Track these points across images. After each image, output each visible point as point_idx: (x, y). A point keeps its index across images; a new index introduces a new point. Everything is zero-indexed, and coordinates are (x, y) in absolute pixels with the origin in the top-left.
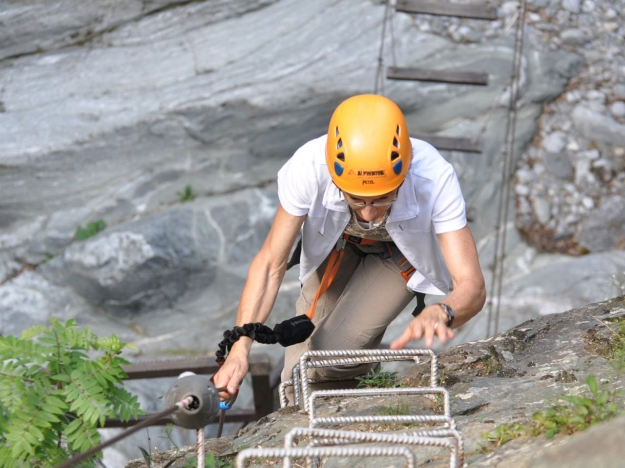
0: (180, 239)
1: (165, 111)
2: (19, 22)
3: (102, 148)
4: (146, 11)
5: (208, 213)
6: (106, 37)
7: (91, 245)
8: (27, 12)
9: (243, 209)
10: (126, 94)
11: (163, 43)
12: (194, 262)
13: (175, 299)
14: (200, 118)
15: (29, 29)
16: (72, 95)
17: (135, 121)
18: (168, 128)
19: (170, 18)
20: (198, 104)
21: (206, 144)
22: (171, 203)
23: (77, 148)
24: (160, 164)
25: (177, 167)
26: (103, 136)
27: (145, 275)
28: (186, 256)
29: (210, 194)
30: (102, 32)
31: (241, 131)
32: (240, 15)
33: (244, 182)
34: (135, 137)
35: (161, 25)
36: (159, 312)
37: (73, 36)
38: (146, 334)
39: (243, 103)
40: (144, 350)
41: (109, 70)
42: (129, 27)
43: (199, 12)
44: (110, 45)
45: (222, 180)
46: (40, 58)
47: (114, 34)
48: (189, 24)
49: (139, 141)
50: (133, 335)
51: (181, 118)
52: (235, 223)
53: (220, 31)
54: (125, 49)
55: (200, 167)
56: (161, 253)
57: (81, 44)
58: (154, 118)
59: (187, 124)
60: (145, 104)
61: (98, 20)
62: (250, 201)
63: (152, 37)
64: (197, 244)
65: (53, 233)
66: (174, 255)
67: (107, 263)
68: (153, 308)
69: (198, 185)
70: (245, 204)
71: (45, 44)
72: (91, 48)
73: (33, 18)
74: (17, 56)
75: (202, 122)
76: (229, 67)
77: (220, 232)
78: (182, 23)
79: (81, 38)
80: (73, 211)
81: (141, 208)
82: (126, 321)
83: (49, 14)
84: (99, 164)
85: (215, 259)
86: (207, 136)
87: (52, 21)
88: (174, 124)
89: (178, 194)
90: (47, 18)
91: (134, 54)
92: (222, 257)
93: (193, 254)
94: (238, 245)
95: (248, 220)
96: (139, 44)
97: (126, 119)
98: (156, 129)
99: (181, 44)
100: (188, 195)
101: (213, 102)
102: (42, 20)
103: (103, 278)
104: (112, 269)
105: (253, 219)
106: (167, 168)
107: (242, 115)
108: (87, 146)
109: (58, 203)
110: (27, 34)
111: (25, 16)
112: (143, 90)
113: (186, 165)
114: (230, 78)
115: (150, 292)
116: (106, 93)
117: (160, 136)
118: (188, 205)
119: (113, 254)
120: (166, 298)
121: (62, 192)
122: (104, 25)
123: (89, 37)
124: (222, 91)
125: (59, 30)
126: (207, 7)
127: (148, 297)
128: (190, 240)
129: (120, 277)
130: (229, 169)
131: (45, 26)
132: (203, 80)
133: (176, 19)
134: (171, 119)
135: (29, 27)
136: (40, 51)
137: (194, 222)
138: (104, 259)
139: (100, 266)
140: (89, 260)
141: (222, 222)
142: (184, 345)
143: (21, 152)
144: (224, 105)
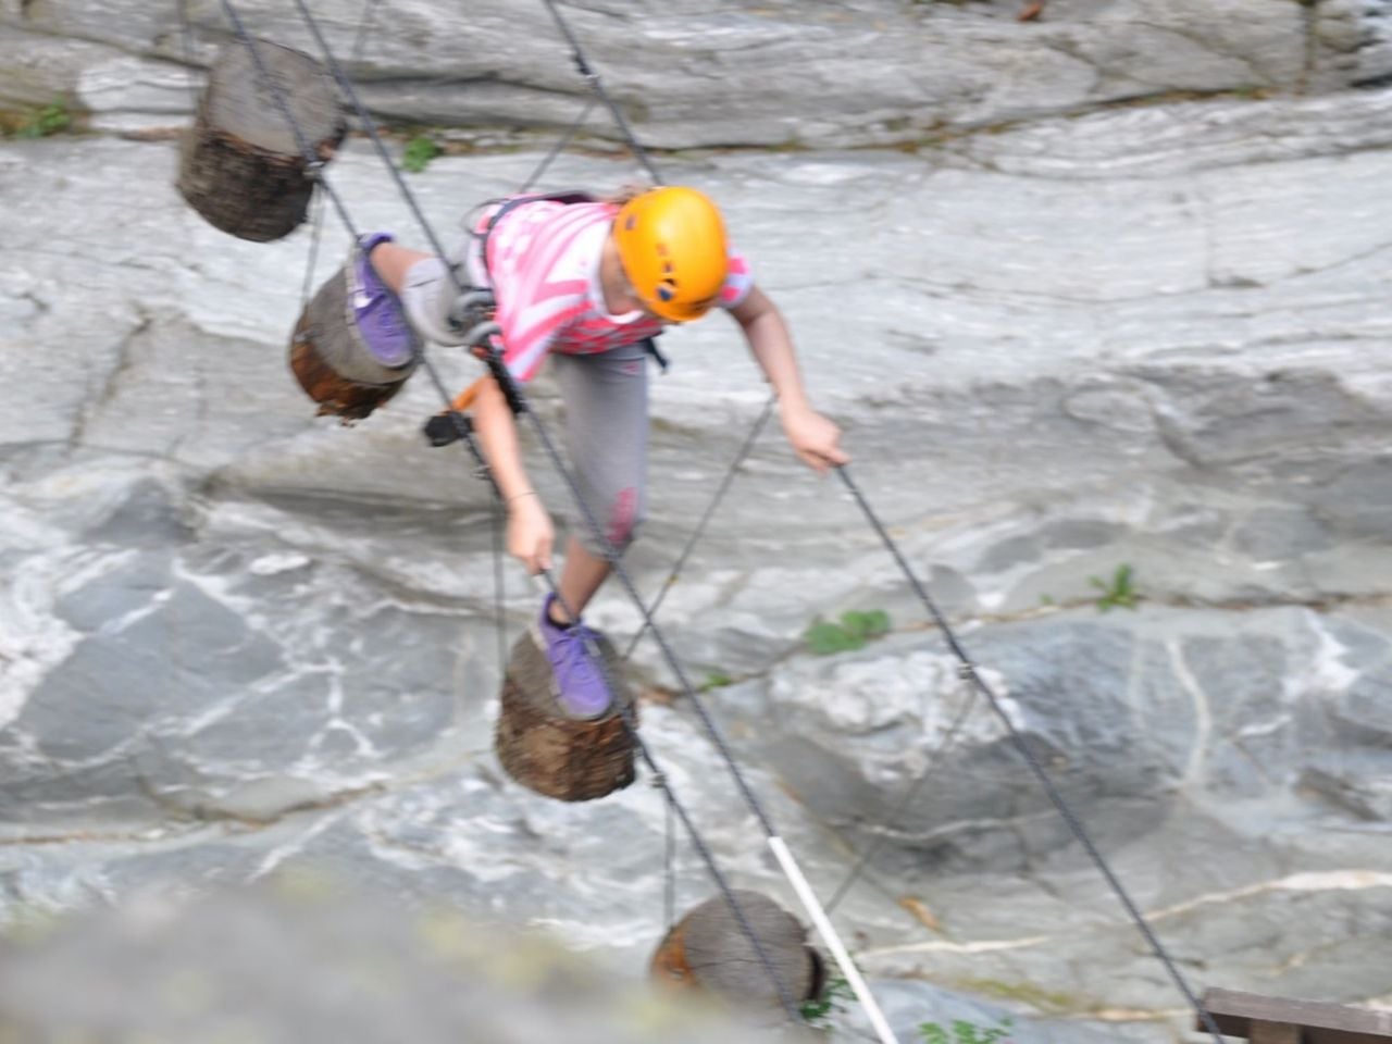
0: (1096, 702)
1: (1113, 363)
2: (761, 61)
3: (928, 426)
4: (1100, 97)
5: (1174, 647)
6: (983, 142)
7: (854, 672)
8: (786, 39)
9: (1270, 656)
10: (1017, 301)
11: (1131, 187)
12: (1122, 768)
13: (1042, 856)
14: (1203, 400)
15: (781, 85)
16: (870, 276)
17: (1032, 375)
18: (1116, 410)
19: (1160, 127)
20: (1207, 363)
21: (1199, 470)
22: (1070, 605)
23: (862, 415)
24: (1067, 497)
25: (1111, 513)
26: (939, 396)
27: (988, 778)
28: (1105, 749)
29: (1182, 600)
30: (973, 129)
31: (1302, 453)
32: (1343, 152)
33: (1276, 586)
34: (1021, 415)
35: (1133, 141)
36: (990, 879)
37: (891, 125)
38: (940, 931)
39: (1327, 383)
40: (927, 970)
41: (979, 230)
42: (1048, 130)
43: (1239, 124)
44: (990, 167)
45: (1220, 569)
46: (789, 164)
47: (1005, 140)
48: (1209, 152)
49: (1029, 429)
50: (904, 925)
51: (1153, 389)
52: (1245, 687)
53: (1285, 184)
54: (1026, 184)
55: (1172, 524)
56: (1041, 728)
57: (909, 148)
58: (1082, 377)
59: (1165, 409)
60: (1062, 335)
61: (971, 95)
62: (1291, 640)
63: (1104, 165)
64: (1138, 721)
65: (747, 622)
66: (1075, 740)
67: (892, 725)
68: (978, 865)
69: (1155, 569)
70: (1276, 643)
71: (812, 130)
72: (937, 165)
73: (799, 57)
74: (728, 148)
75: (1203, 412)
76: (1299, 282)
77: (1201, 702)
78: (1188, 144)
79: (912, 134)
80: (812, 574)
81: (991, 601)
82: (897, 885)
83: (842, 55)
84: (909, 465)
85: (1175, 772)
86: (1208, 450)
87: (847, 74)
88: (1132, 400)
89: (1097, 583)
90: (837, 64)
91: (1049, 202)
92: (1196, 769)
93: (1124, 746)
94: (1241, 745)
95: (1279, 688)
96: (1067, 178)
97: (1007, 366)
98: (1081, 405)
99: (1179, 198)
100: (1121, 592)
101: (1246, 365)
102: (820, 67)
103: (874, 761)
104: (903, 745)
105: (1293, 687)
106: (1083, 510)
107: (1315, 411)
108: (889, 413)
109: (775, 545)
110: (773, 95)
111: (780, 47)
112: (1064, 300)
113: (1136, 513)
114: (1298, 310)
115: (986, 823)
116: (960, 287)
117: (1088, 425)
118: (1118, 617)
119: (913, 706)
120: (1022, 846)
121: (794, 519)
122: (984, 112)
123: (935, 134)
124: (1275, 342)
125: (858, 102)
126: (1264, 115)
127: (975, 833)
128: (1122, 708)
129: (919, 766)
130: (1245, 544)
131: (827, 85)
132: (1227, 302)
133: (1175, 131)
134: (1130, 389)
135: (783, 78)
136: (795, 147)
137: (1137, 665)
138: (887, 714)
139: (874, 730)
140: (846, 710)
141: (1209, 678)
142: (1037, 977)
143: (716, 396)
144: (1273, 377)
